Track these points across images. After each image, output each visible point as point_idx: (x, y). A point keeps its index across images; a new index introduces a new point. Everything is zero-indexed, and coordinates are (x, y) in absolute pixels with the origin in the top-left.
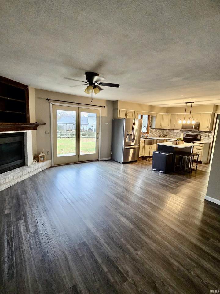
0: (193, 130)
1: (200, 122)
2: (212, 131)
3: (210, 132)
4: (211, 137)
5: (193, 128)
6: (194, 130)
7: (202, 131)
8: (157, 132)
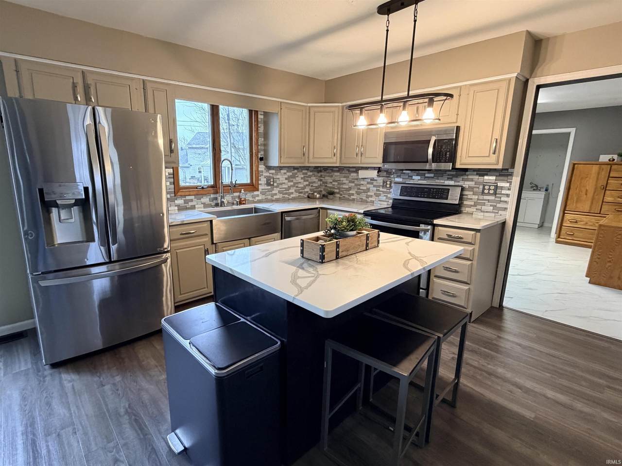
0: (427, 167)
1: (458, 128)
2: (513, 165)
3: (504, 173)
4: (508, 195)
5: (430, 156)
6: (434, 166)
7: (466, 170)
8: (299, 179)
